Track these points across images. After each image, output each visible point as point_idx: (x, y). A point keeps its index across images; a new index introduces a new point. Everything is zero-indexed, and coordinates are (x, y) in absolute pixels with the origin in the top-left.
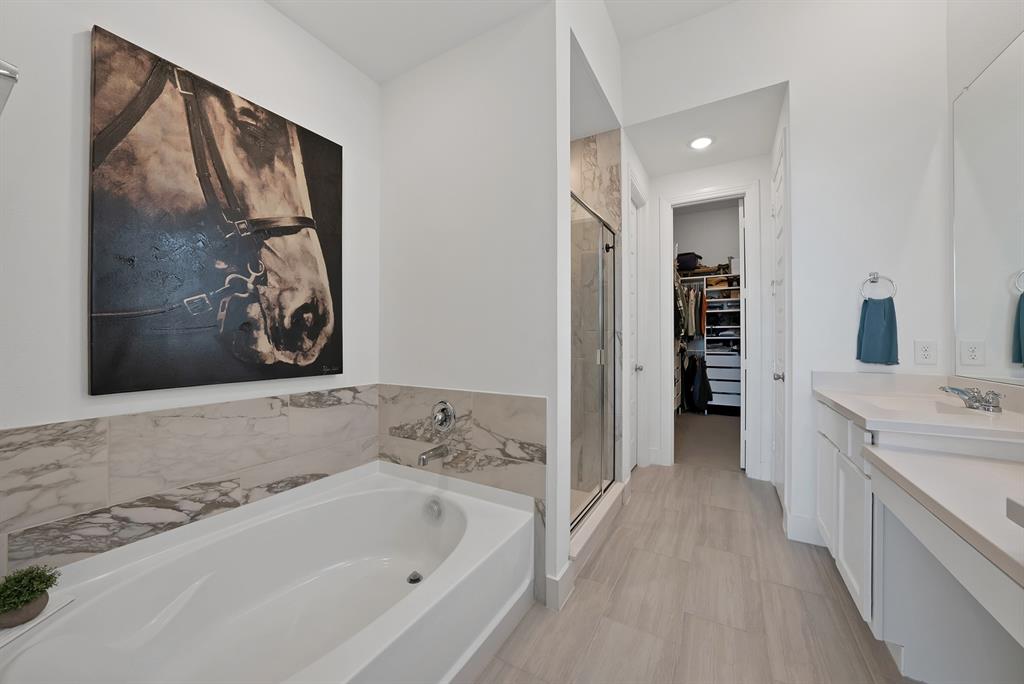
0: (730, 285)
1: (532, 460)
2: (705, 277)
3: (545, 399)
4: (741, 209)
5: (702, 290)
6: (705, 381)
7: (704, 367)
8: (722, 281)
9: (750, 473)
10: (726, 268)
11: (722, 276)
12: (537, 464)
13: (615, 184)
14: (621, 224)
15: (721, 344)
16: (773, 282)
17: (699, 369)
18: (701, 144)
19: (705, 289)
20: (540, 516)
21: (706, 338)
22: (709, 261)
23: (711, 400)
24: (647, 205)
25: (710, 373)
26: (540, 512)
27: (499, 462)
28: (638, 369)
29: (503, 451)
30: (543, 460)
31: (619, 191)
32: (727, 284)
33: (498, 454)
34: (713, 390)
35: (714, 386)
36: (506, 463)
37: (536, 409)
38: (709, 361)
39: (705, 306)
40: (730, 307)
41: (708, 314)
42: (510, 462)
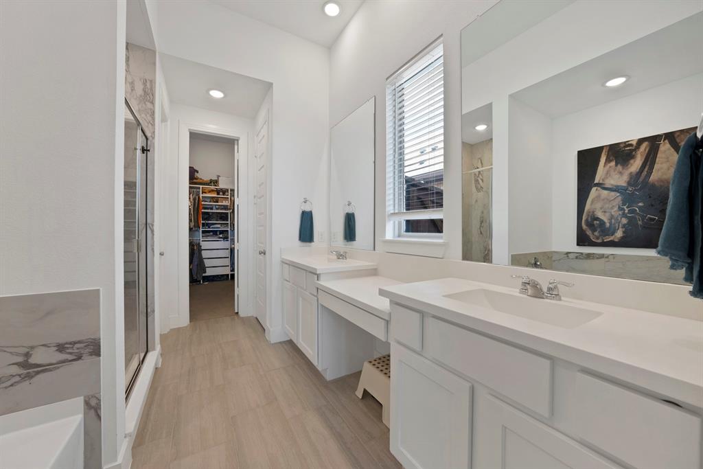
0: (218, 194)
1: (79, 358)
2: (201, 186)
3: (99, 290)
4: (236, 147)
5: (198, 195)
6: (201, 260)
7: (200, 250)
8: (213, 191)
9: (242, 314)
10: (216, 182)
11: (213, 187)
12: (88, 360)
13: (148, 95)
14: (154, 132)
15: (211, 234)
16: (255, 197)
17: (196, 252)
18: (216, 94)
19: (201, 195)
20: (92, 412)
21: (201, 229)
22: (204, 175)
23: (205, 272)
24: (169, 123)
25: (205, 254)
26: (93, 408)
27: (17, 379)
28: (162, 254)
29: (25, 365)
30: (96, 352)
31: (153, 103)
32: (216, 193)
33: (15, 370)
34: (206, 266)
35: (207, 263)
36: (29, 376)
37: (88, 301)
38: (204, 245)
39: (201, 207)
40: (217, 209)
41: (204, 213)
42: (38, 373)
